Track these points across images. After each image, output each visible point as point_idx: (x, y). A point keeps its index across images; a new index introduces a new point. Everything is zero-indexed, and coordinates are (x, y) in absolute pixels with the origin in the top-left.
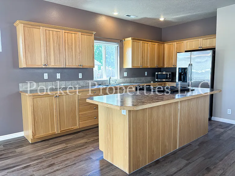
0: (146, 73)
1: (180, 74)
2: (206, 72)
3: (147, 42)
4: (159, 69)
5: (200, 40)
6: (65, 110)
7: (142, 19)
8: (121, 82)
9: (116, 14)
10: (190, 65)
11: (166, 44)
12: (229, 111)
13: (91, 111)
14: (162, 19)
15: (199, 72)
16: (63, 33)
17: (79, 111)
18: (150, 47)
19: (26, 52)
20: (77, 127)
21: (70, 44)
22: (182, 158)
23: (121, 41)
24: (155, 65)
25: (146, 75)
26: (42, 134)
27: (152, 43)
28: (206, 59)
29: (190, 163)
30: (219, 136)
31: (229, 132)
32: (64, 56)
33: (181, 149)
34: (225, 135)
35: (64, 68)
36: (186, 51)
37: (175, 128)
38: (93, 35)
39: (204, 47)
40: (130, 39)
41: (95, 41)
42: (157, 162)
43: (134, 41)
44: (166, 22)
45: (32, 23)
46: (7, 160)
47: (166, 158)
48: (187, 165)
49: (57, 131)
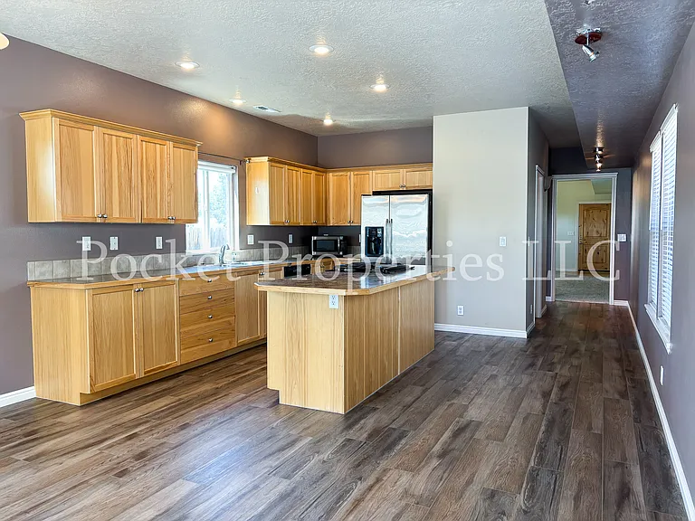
0: (291, 236)
1: (369, 241)
2: (420, 236)
3: (296, 169)
4: (314, 230)
5: (403, 171)
6: (153, 323)
7: (289, 116)
8: (243, 257)
9: (238, 103)
10: (389, 222)
11: (331, 174)
12: (460, 310)
13: (203, 325)
14: (328, 122)
15: (405, 235)
16: (139, 141)
17: (181, 325)
18: (302, 178)
19: (63, 184)
20: (177, 361)
21: (151, 169)
22: (415, 384)
23: (242, 162)
24: (312, 222)
25: (291, 241)
26: (109, 380)
27: (305, 171)
28: (419, 210)
29: (427, 389)
30: (454, 351)
31: (467, 344)
32: (140, 196)
33: (404, 374)
34: (461, 349)
35: (138, 224)
36: (376, 193)
37: (396, 333)
38: (197, 149)
39: (411, 185)
40: (265, 159)
41: (199, 162)
42: (378, 394)
43: (273, 164)
44: (335, 128)
45: (78, 117)
46: (66, 437)
47: (388, 388)
48: (424, 391)
49: (137, 372)
